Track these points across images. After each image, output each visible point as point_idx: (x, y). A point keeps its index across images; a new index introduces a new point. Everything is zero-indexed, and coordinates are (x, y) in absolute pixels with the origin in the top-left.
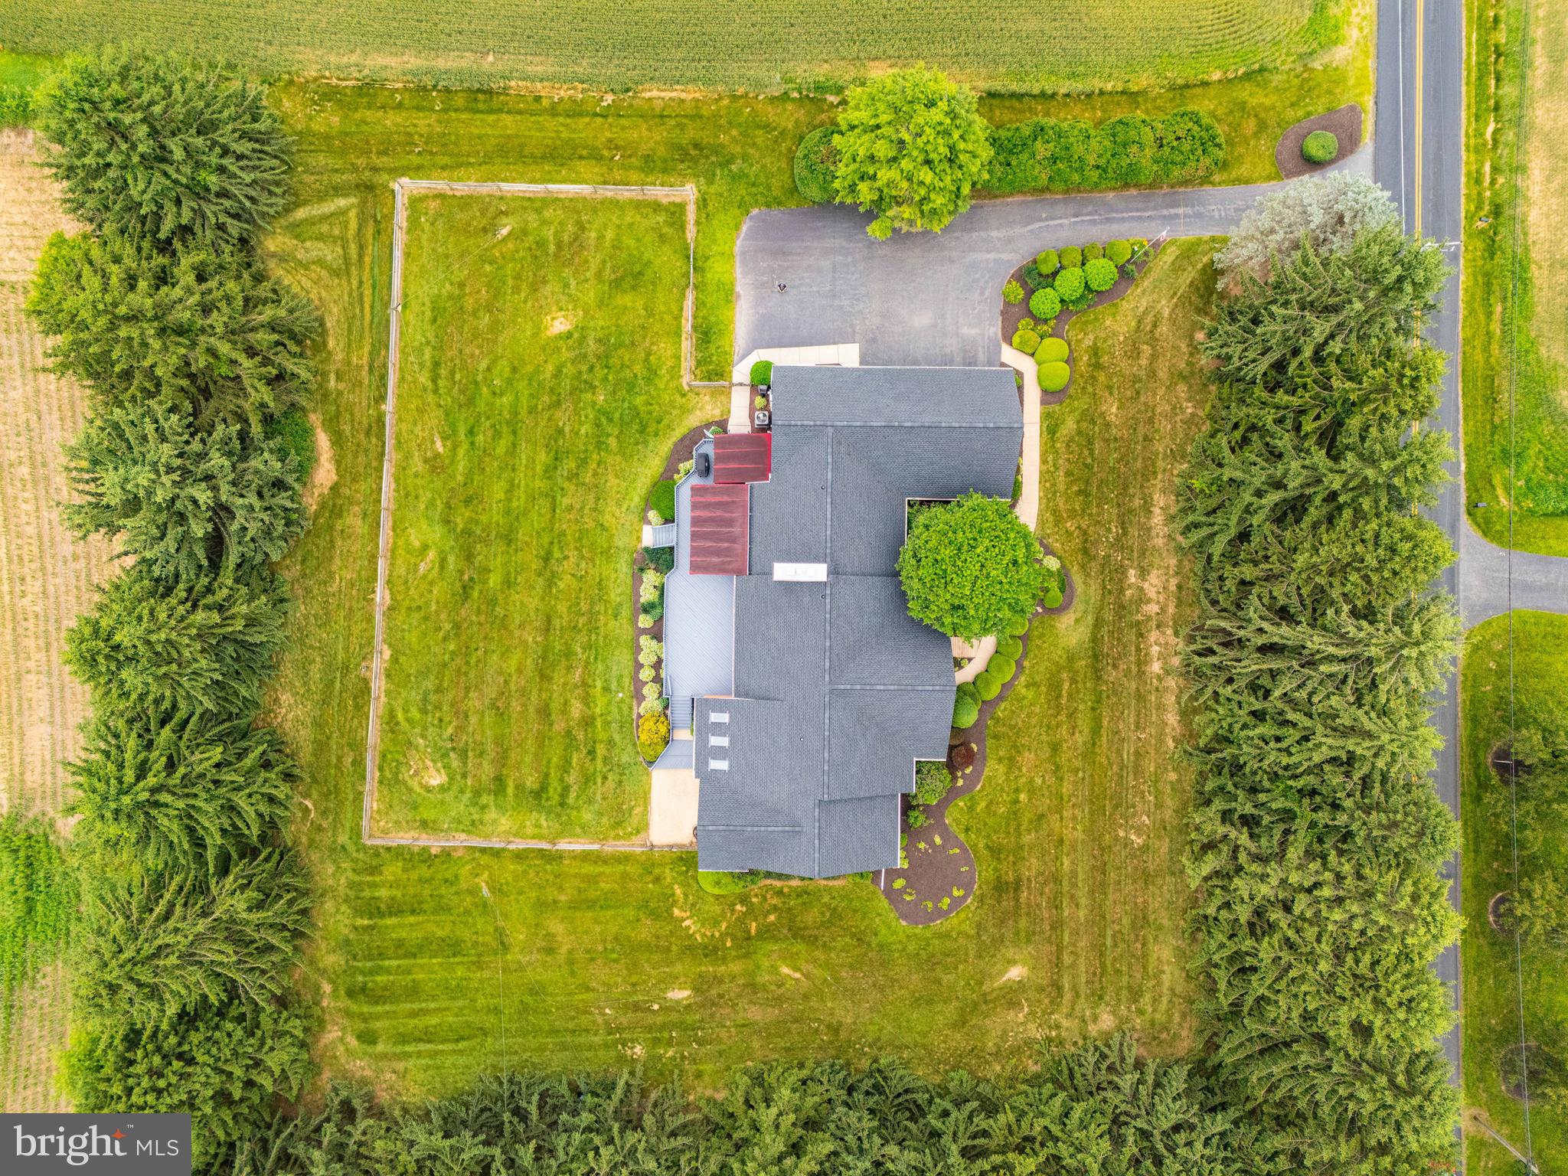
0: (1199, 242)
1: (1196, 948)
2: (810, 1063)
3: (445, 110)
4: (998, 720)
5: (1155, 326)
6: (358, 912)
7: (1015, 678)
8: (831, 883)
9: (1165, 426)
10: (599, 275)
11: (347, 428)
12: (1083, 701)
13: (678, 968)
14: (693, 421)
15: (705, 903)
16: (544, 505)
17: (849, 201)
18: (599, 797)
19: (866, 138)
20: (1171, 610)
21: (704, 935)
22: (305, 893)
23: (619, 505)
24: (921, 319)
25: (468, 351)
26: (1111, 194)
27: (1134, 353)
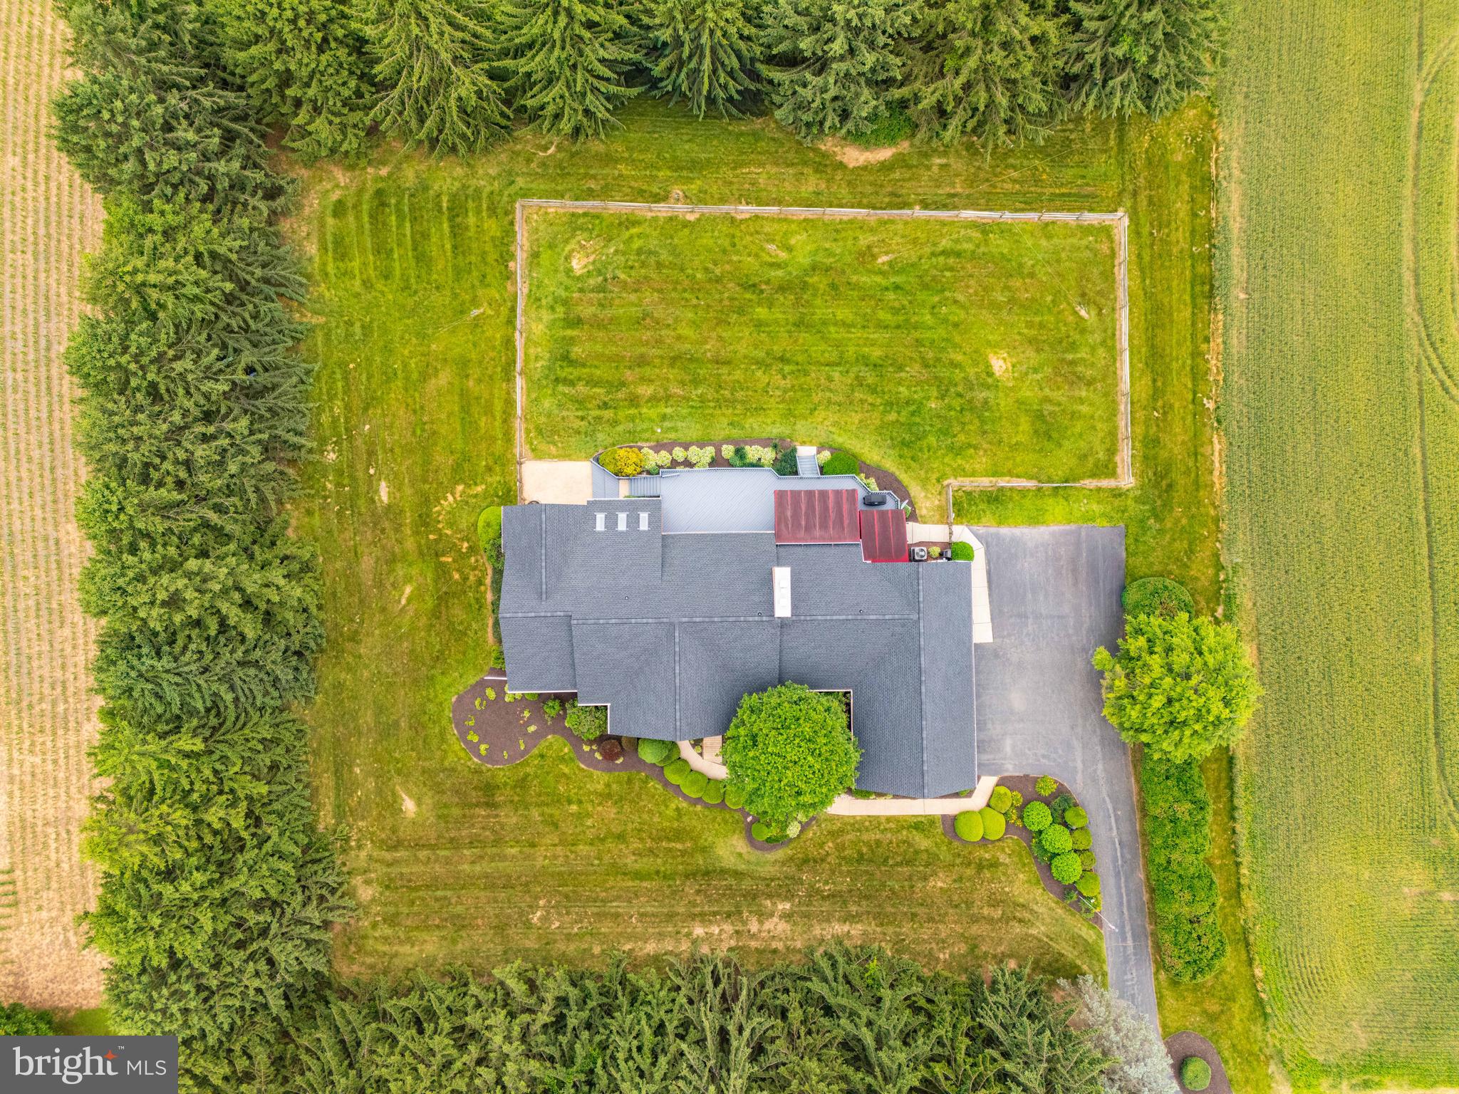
0: (1101, 961)
1: (435, 976)
2: (322, 615)
3: (1192, 256)
4: (646, 782)
5: (1020, 921)
6: (454, 197)
7: (685, 797)
8: (490, 630)
9: (926, 933)
10: (1047, 400)
11: (897, 175)
12: (665, 863)
13: (408, 491)
14: (915, 490)
15: (469, 514)
16: (834, 356)
17: (1128, 628)
18: (565, 413)
19: (1189, 643)
20: (753, 944)
21: (439, 513)
22: (471, 149)
23: (835, 424)
24: (1017, 700)
25: (972, 282)
26: (1142, 876)
27: (994, 902)
